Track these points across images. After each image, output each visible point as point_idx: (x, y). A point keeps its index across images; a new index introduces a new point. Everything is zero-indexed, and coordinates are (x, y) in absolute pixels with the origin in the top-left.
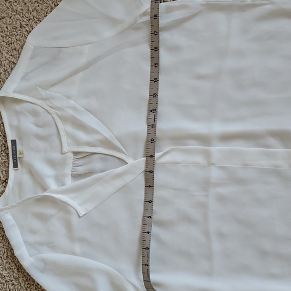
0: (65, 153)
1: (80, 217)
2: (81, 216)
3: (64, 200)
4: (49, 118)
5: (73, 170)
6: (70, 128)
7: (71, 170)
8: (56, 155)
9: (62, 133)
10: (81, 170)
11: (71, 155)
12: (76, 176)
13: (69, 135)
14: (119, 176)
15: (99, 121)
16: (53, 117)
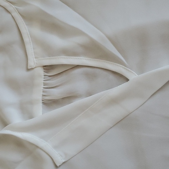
0: (32, 69)
1: (56, 166)
2: (58, 165)
3: (31, 141)
4: (7, 17)
5: (44, 94)
6: (37, 31)
7: (42, 93)
8: (20, 73)
9: (27, 39)
10: (56, 93)
11: (41, 71)
12: (49, 103)
13: (36, 41)
14: (114, 101)
15: (78, 15)
16: (12, 16)
